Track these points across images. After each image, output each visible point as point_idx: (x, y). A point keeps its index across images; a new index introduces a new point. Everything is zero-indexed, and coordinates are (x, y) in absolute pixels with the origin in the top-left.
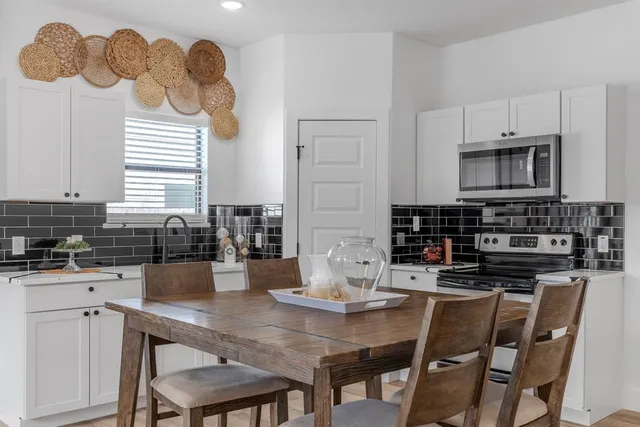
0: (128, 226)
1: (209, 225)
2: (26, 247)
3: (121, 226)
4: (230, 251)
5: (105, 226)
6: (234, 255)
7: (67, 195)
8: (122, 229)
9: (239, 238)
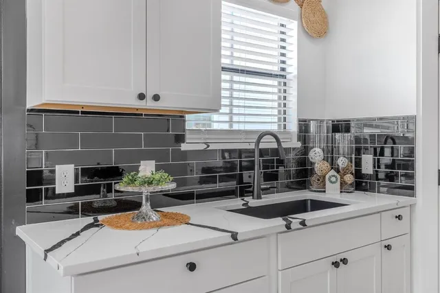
0: (212, 147)
1: (299, 145)
2: (76, 180)
3: (203, 147)
4: (333, 179)
5: (184, 147)
6: (338, 185)
7: (142, 97)
8: (204, 151)
9: (342, 162)
